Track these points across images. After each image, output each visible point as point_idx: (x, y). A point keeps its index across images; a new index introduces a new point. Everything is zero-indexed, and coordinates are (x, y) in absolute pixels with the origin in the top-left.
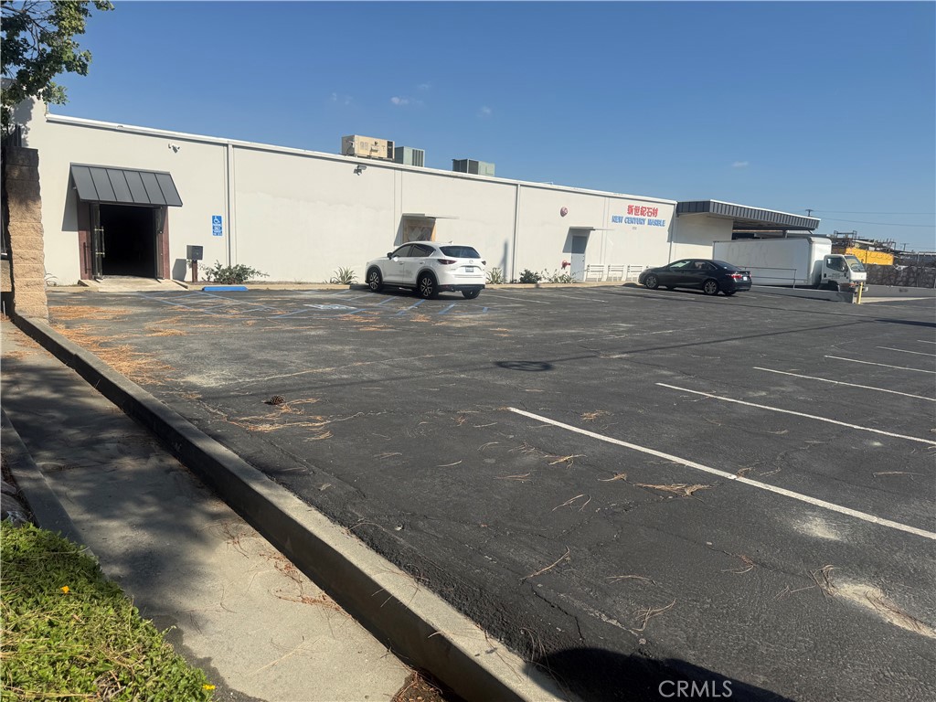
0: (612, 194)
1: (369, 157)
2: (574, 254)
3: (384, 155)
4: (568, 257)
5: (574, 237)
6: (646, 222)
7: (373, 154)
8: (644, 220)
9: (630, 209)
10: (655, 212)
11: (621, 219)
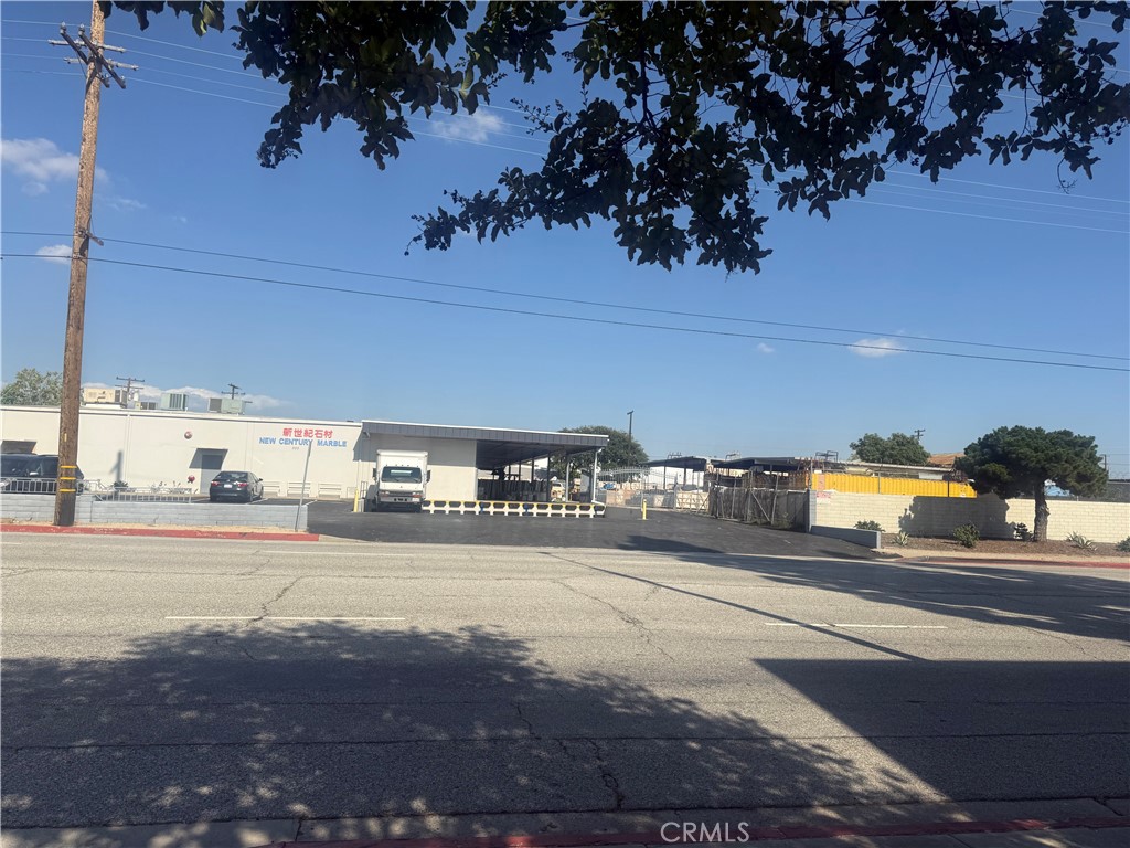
1: (96, 403)
2: (206, 471)
3: (112, 400)
4: (197, 473)
5: (203, 456)
6: (315, 442)
7: (100, 400)
8: (310, 442)
9: (287, 432)
10: (329, 433)
11: (273, 441)
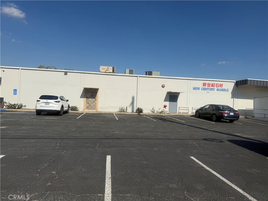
0: (192, 78)
1: (105, 72)
2: (171, 103)
3: (111, 71)
4: (167, 103)
5: (170, 95)
6: (216, 90)
7: (107, 71)
8: (214, 89)
9: (204, 84)
10: (221, 85)
11: (199, 89)
